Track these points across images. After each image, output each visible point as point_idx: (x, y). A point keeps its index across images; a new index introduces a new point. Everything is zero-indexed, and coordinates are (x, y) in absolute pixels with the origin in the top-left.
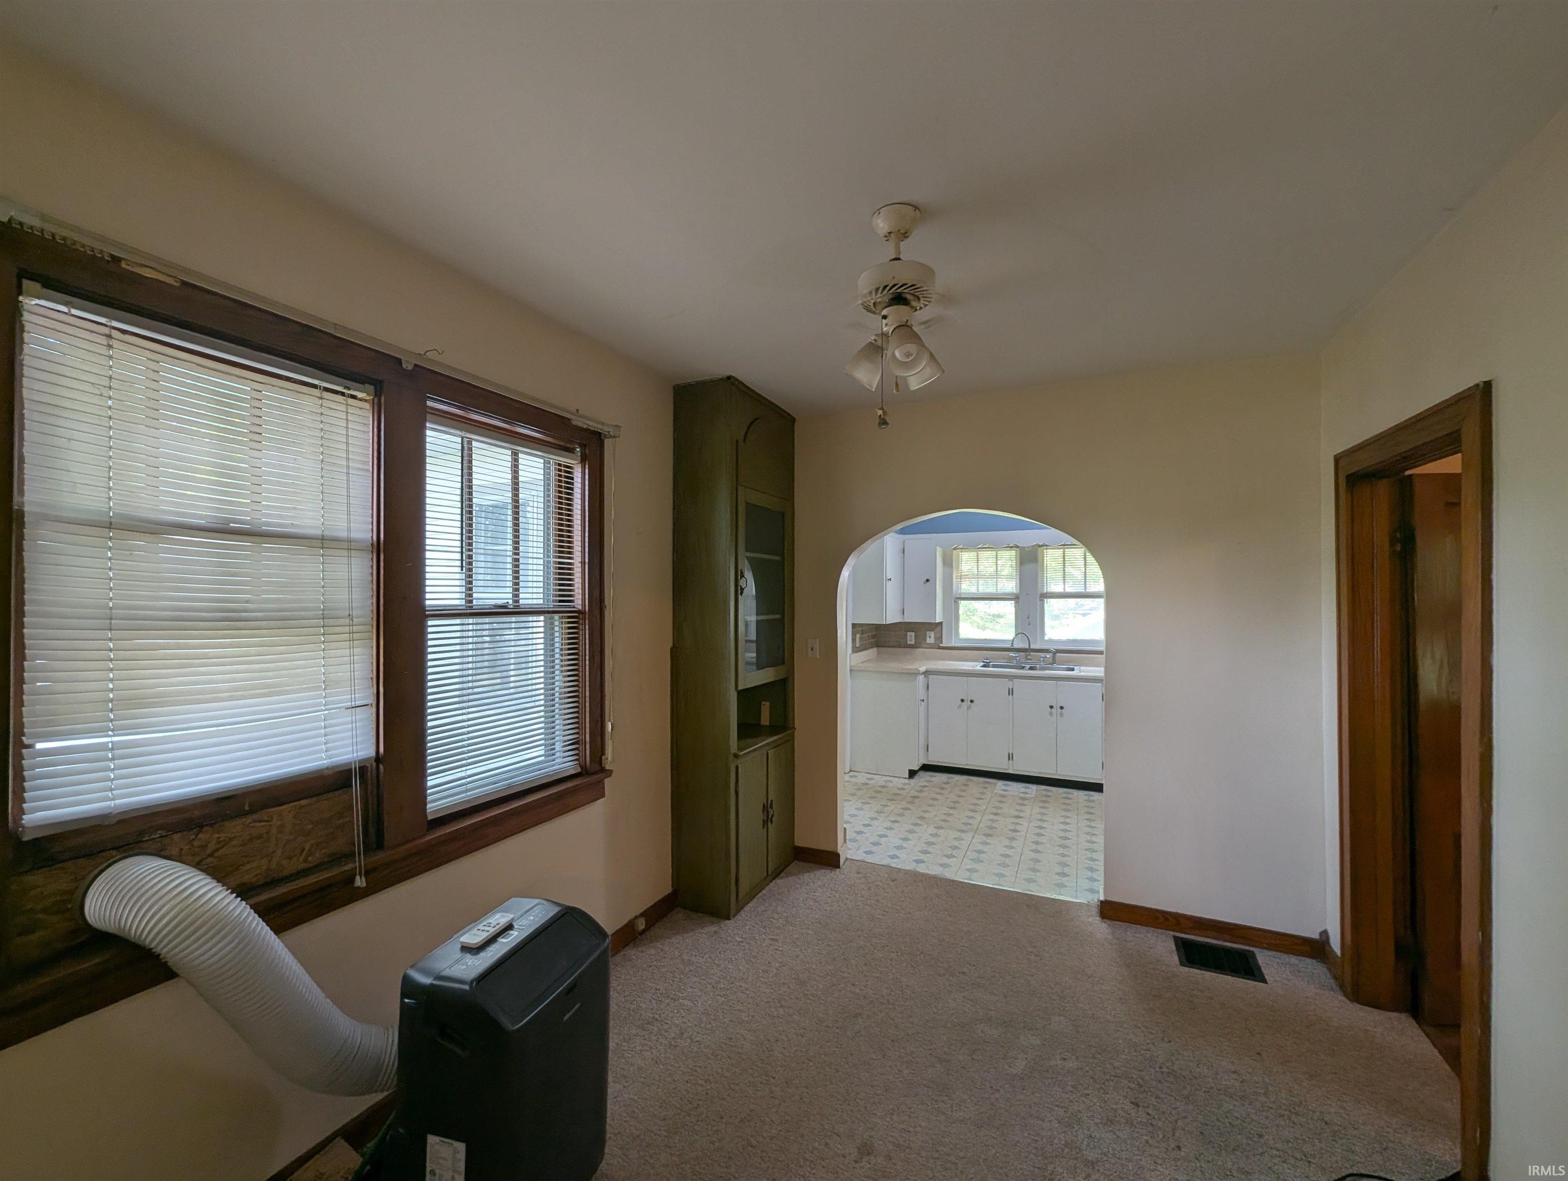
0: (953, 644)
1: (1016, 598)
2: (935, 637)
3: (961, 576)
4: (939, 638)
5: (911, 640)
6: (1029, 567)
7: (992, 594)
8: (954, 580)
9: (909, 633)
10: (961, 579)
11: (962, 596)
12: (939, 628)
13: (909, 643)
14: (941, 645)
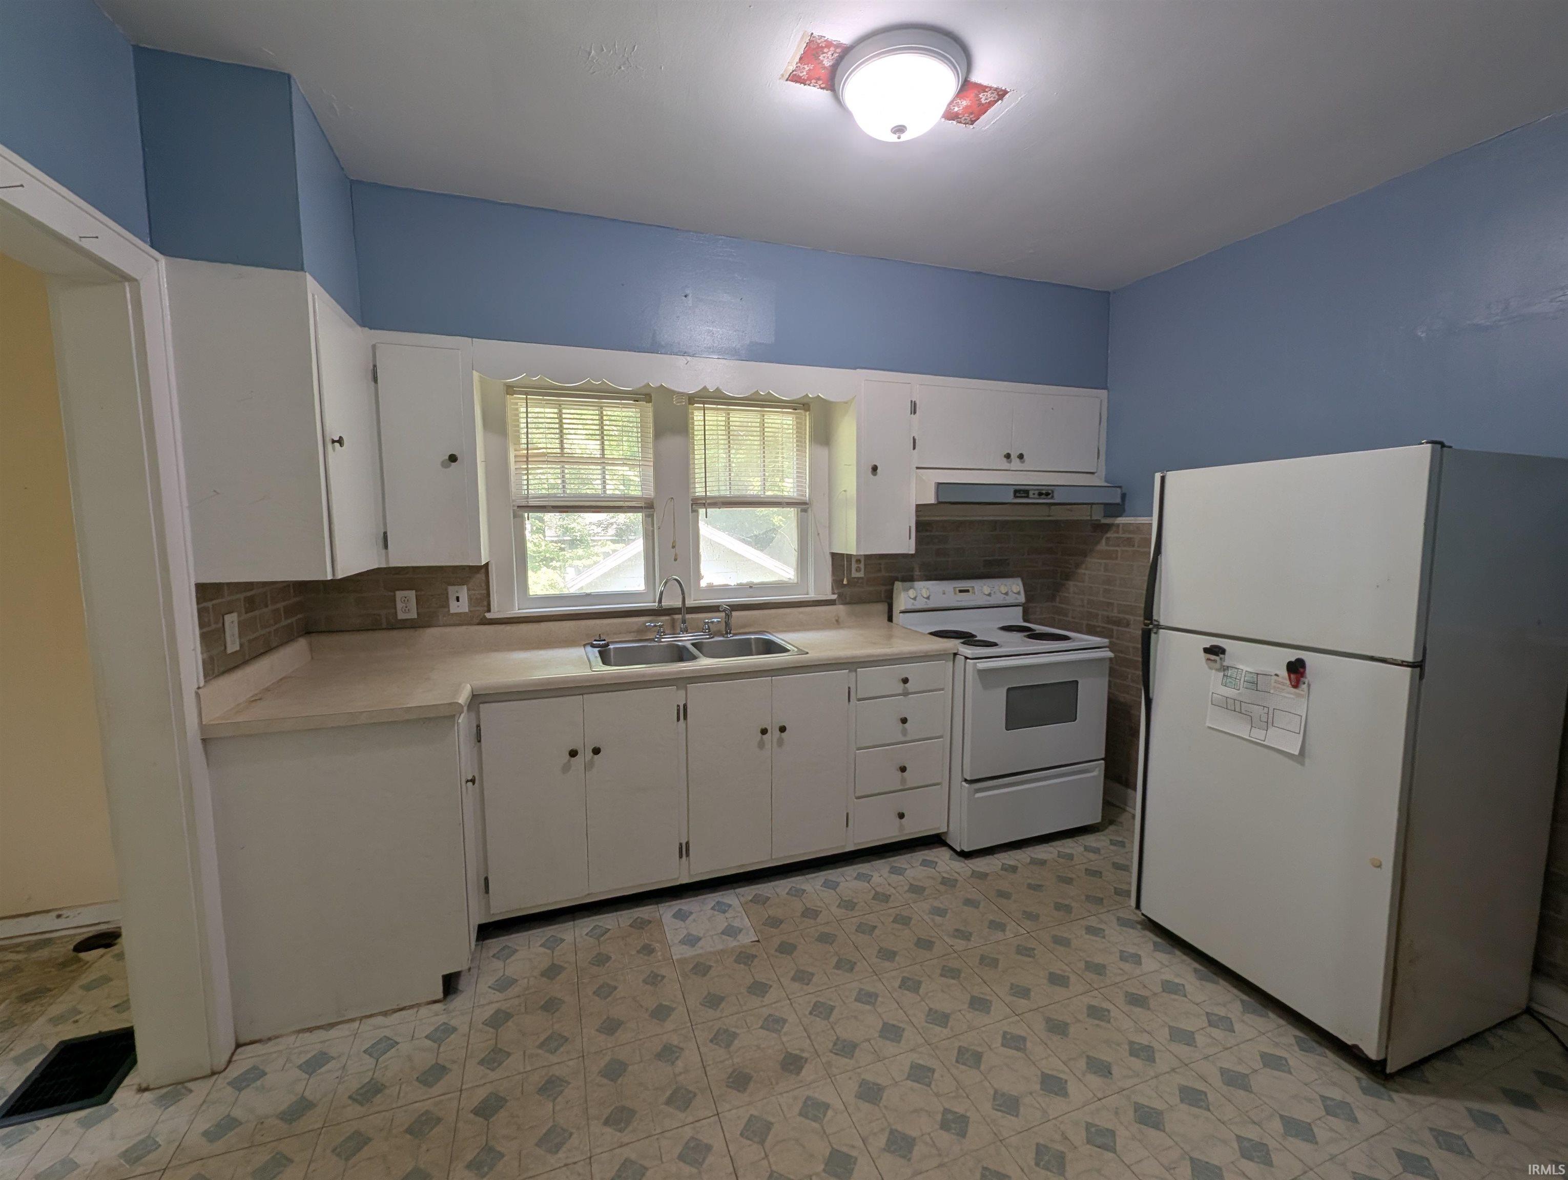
0: (517, 611)
1: (647, 507)
2: (470, 599)
3: (527, 456)
4: (484, 600)
5: (407, 610)
6: (672, 442)
7: (596, 497)
8: (513, 466)
9: (399, 594)
10: (527, 462)
11: (531, 503)
12: (481, 576)
13: (401, 616)
14: (488, 615)
